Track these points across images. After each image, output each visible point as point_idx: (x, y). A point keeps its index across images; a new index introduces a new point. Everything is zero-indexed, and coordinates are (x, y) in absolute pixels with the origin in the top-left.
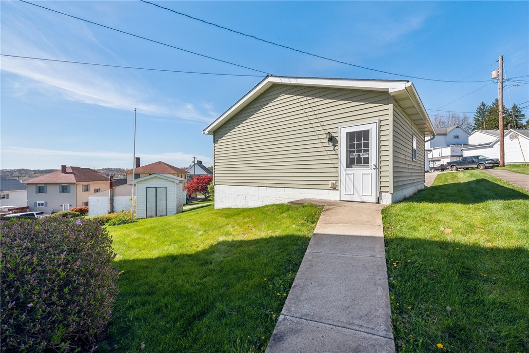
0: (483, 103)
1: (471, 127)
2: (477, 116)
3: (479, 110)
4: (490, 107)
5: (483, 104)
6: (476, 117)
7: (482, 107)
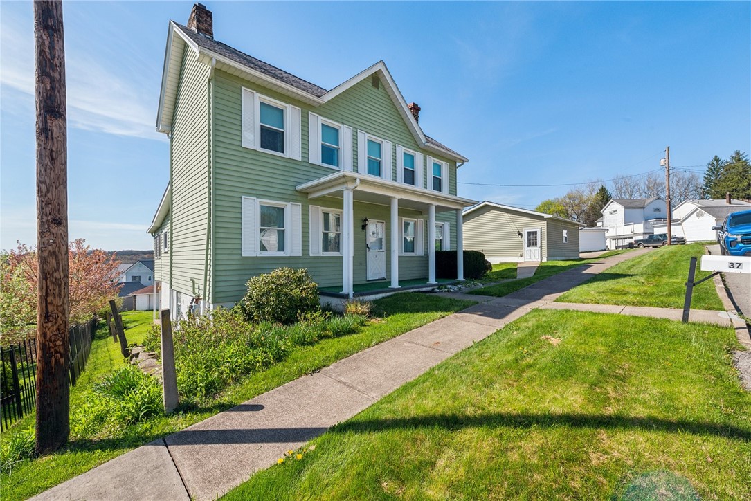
0: (716, 157)
1: (699, 190)
2: (708, 175)
3: (710, 167)
4: (727, 162)
5: (717, 159)
6: (706, 176)
7: (715, 162)
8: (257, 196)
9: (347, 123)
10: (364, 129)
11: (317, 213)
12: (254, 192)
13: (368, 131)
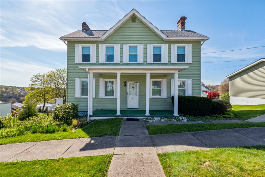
8: (80, 78)
9: (117, 43)
10: (125, 43)
11: (102, 82)
12: (79, 77)
13: (127, 43)
